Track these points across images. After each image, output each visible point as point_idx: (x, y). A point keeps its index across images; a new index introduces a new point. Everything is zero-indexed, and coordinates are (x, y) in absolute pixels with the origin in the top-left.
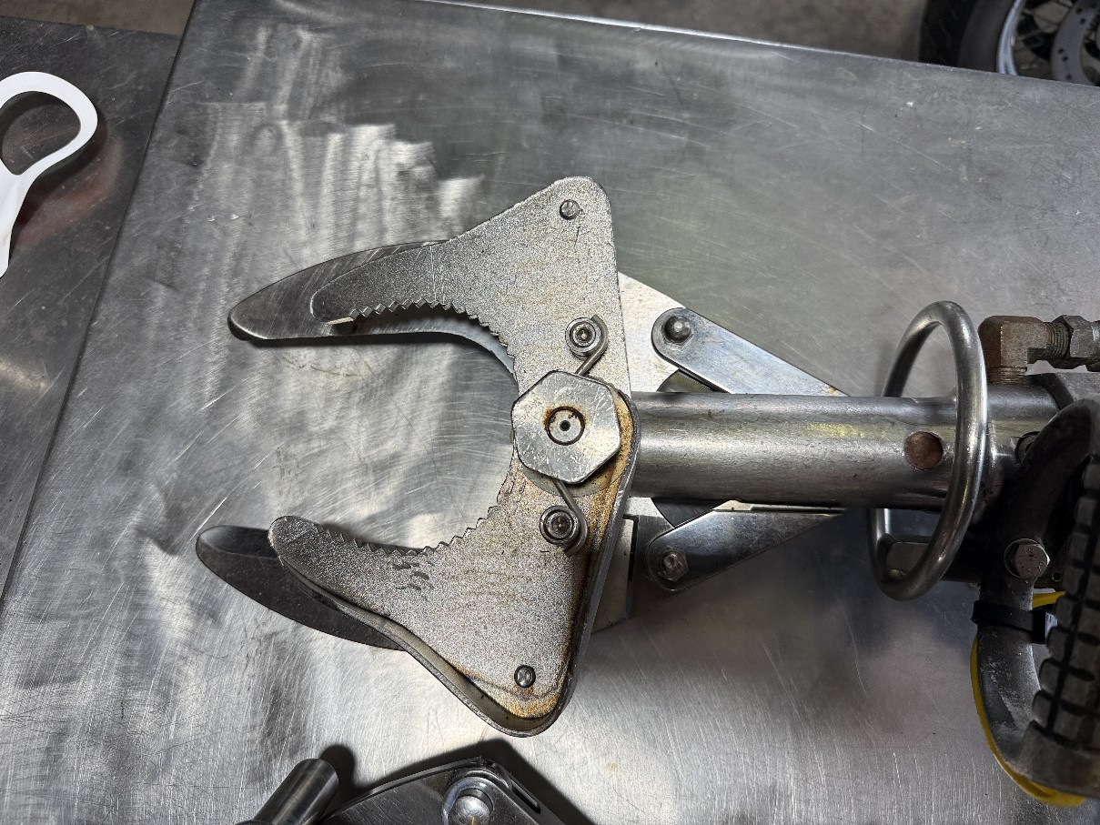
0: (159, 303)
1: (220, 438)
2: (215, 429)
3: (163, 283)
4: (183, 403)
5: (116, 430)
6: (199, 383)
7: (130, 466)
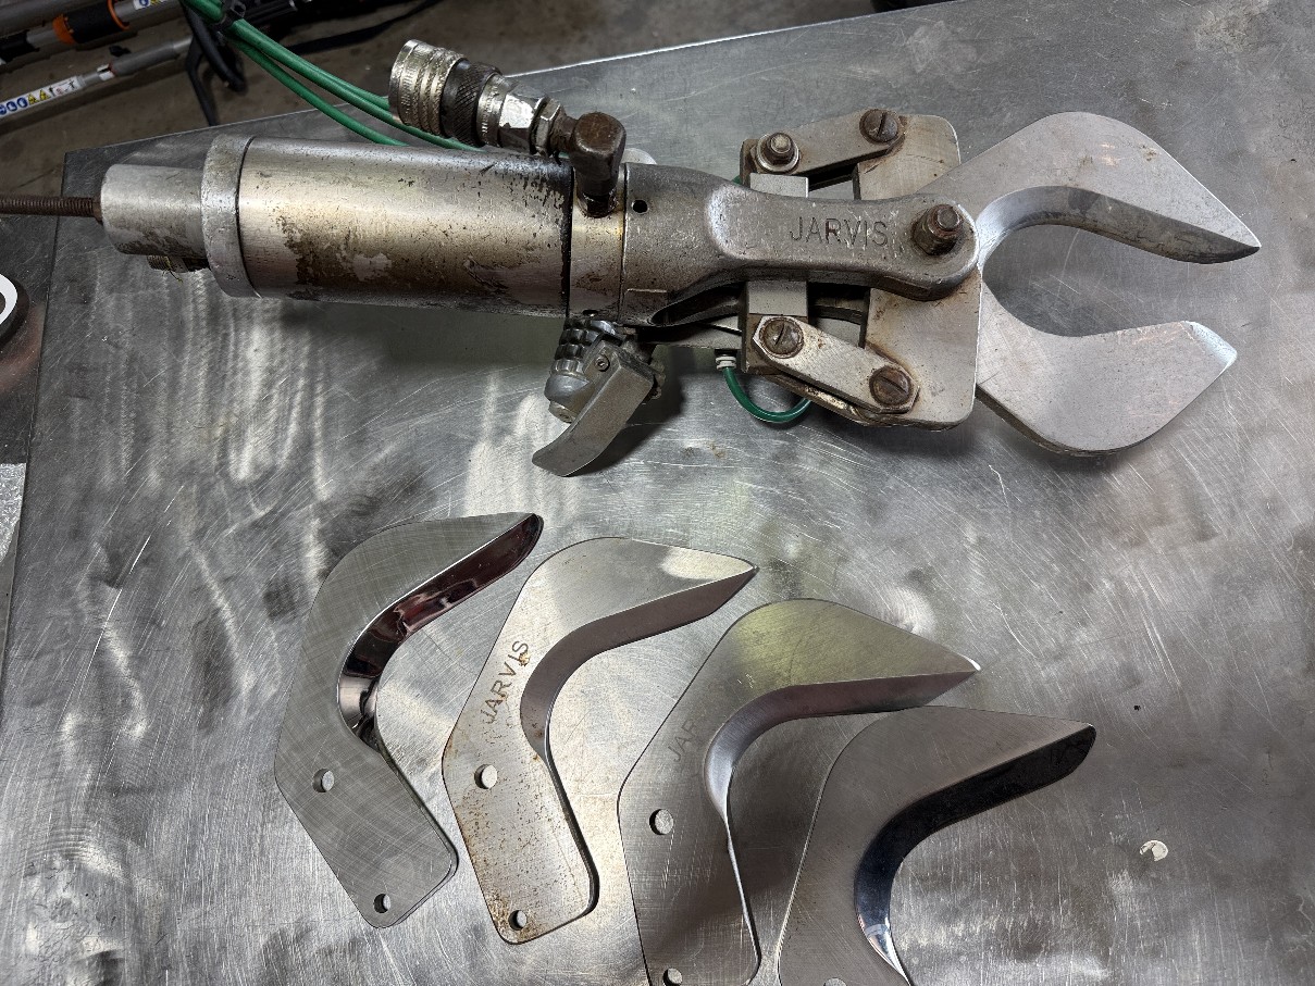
0: (78, 412)
1: (139, 495)
2: (133, 491)
3: (78, 397)
4: (107, 479)
5: (62, 511)
6: (116, 462)
7: (78, 533)
